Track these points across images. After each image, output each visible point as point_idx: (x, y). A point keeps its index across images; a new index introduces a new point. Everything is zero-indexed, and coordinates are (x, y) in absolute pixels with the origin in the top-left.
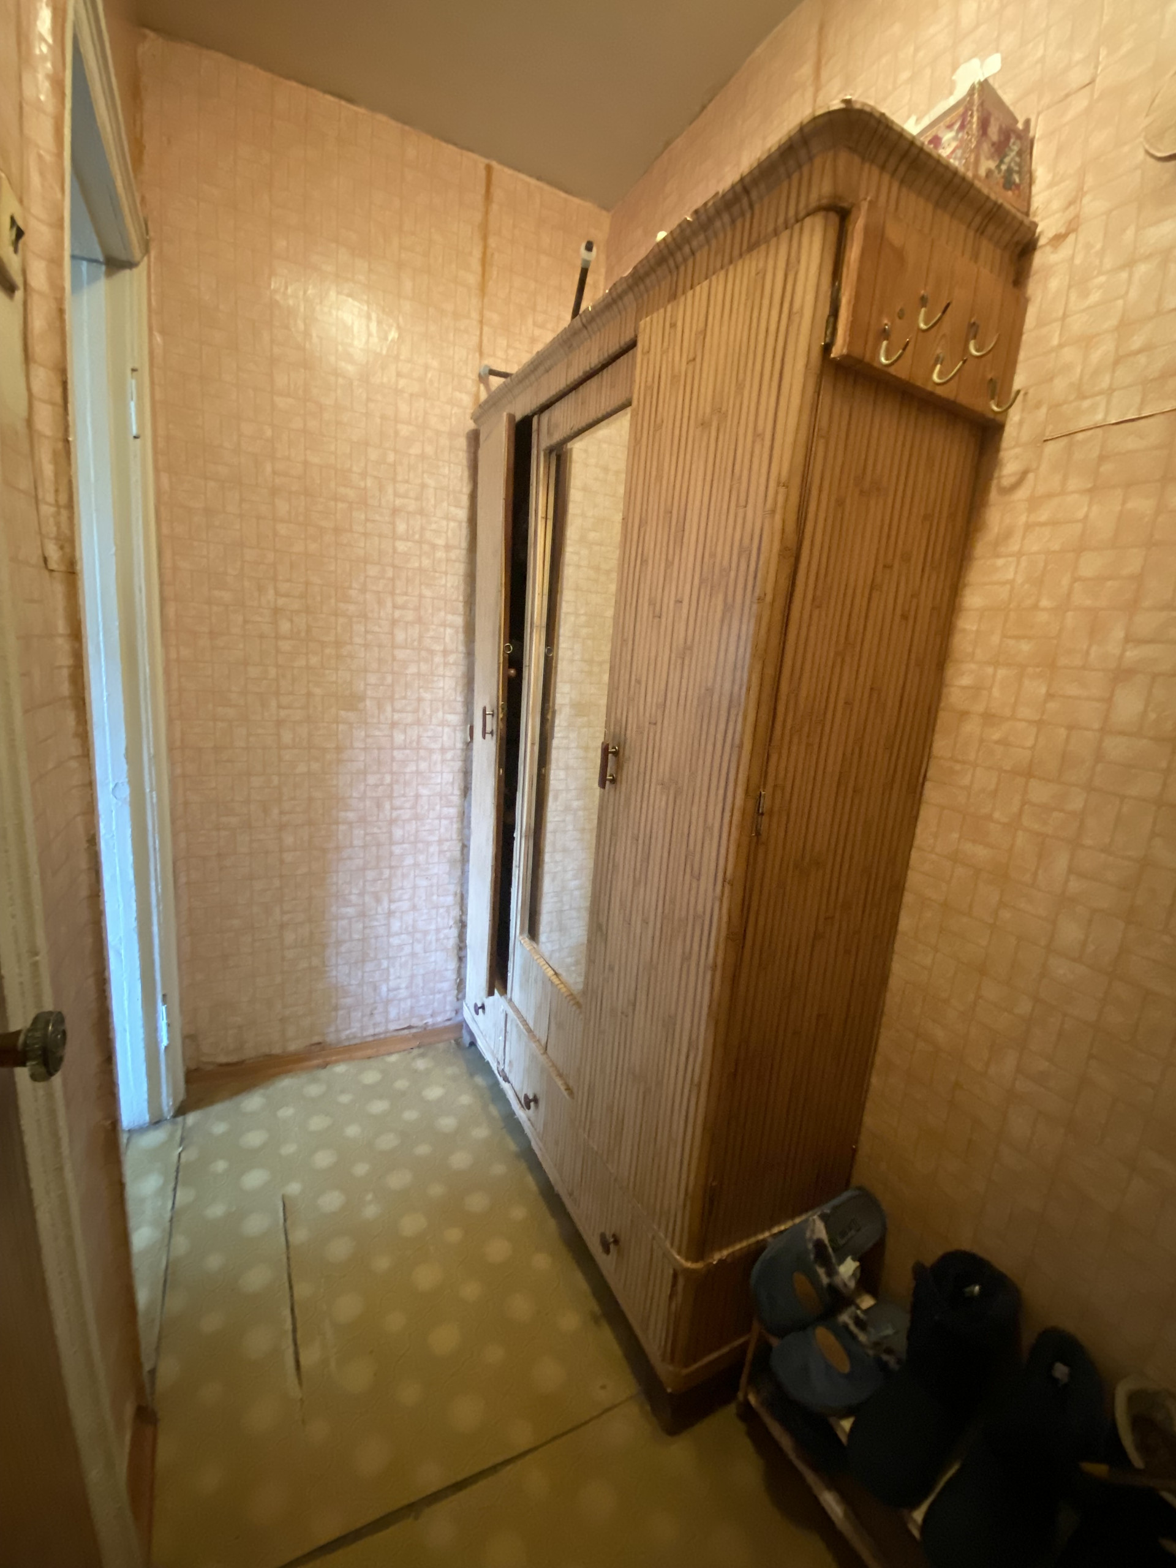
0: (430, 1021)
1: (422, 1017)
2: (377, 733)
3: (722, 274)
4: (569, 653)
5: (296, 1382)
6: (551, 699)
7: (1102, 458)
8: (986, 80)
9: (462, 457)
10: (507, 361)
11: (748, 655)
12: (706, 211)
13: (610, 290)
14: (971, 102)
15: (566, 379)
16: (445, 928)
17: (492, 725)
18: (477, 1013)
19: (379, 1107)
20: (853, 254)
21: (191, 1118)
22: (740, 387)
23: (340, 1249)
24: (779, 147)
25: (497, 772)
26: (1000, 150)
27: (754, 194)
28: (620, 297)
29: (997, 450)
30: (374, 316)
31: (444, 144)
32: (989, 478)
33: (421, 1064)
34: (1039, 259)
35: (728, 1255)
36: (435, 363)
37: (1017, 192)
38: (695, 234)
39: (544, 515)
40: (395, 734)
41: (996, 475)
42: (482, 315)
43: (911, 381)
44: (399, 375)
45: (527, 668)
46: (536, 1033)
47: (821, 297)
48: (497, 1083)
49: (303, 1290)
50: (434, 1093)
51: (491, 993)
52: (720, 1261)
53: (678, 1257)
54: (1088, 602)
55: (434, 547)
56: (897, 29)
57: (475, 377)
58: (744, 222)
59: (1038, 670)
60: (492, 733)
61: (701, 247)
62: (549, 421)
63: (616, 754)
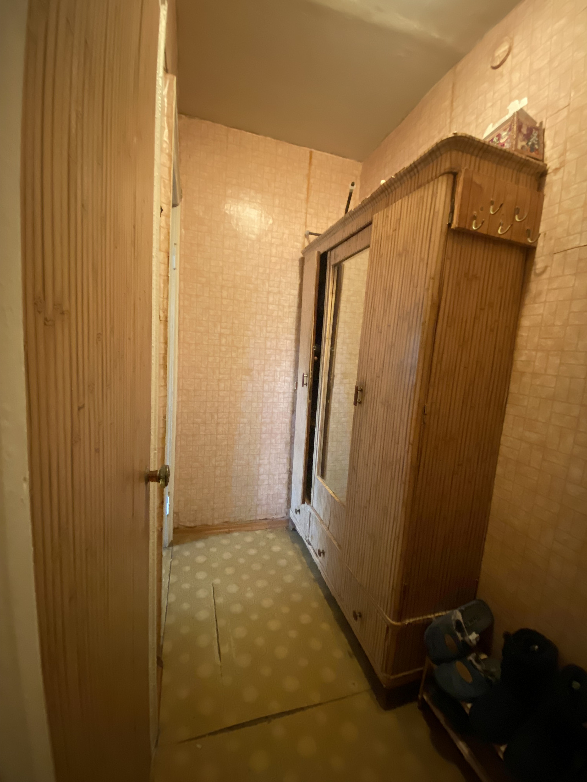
0: (275, 517)
1: (272, 514)
2: (257, 385)
3: (407, 197)
4: (341, 350)
5: (219, 659)
6: (333, 370)
7: (580, 260)
8: (521, 109)
9: (297, 269)
10: (317, 228)
11: (418, 347)
12: (400, 174)
13: (361, 203)
14: (513, 120)
15: (343, 236)
16: (282, 474)
17: (306, 381)
18: (296, 513)
19: (253, 552)
20: (459, 189)
21: (176, 548)
22: (414, 241)
23: (237, 608)
24: (428, 152)
25: (308, 402)
26: (528, 137)
27: (419, 168)
28: (365, 205)
29: (533, 258)
30: (263, 215)
31: (293, 145)
32: (530, 270)
33: (271, 536)
34: (548, 179)
35: (413, 622)
36: (287, 232)
37: (537, 152)
38: (396, 182)
39: (332, 292)
40: (265, 385)
41: (533, 268)
42: (307, 210)
43: (488, 234)
44: (272, 237)
45: (323, 356)
46: (325, 521)
47: (446, 205)
48: (306, 546)
49: (222, 622)
50: (276, 548)
51: (303, 502)
52: (409, 624)
53: (389, 619)
54: (577, 322)
55: (284, 306)
56: (486, 85)
57: (304, 236)
58: (415, 177)
59: (556, 352)
60: (306, 384)
61: (398, 187)
62: (335, 254)
63: (361, 391)
